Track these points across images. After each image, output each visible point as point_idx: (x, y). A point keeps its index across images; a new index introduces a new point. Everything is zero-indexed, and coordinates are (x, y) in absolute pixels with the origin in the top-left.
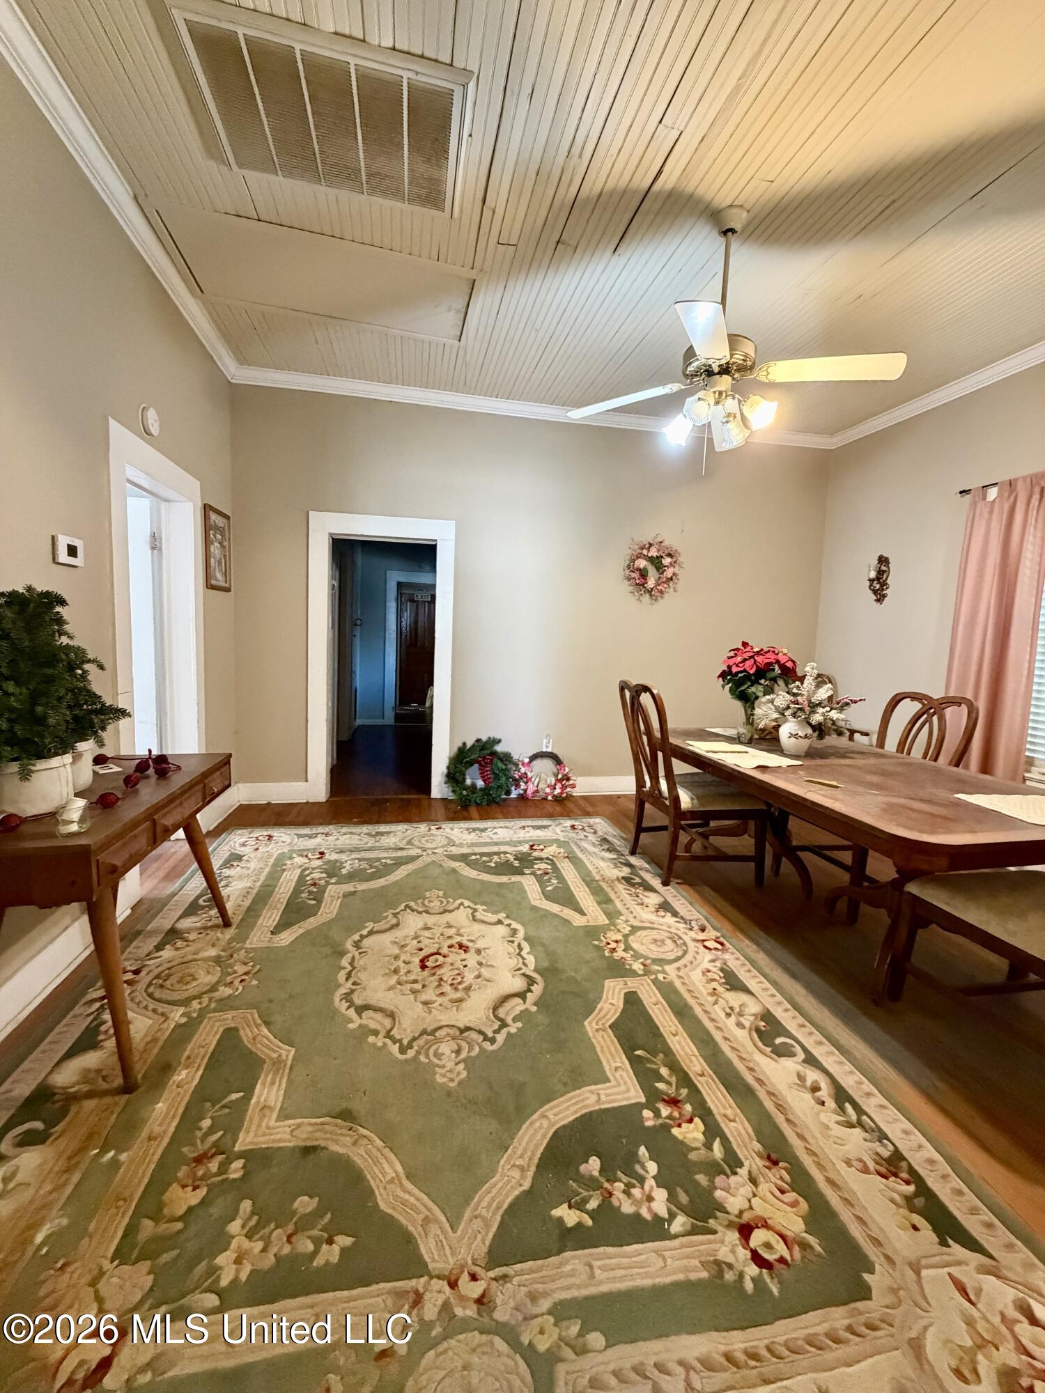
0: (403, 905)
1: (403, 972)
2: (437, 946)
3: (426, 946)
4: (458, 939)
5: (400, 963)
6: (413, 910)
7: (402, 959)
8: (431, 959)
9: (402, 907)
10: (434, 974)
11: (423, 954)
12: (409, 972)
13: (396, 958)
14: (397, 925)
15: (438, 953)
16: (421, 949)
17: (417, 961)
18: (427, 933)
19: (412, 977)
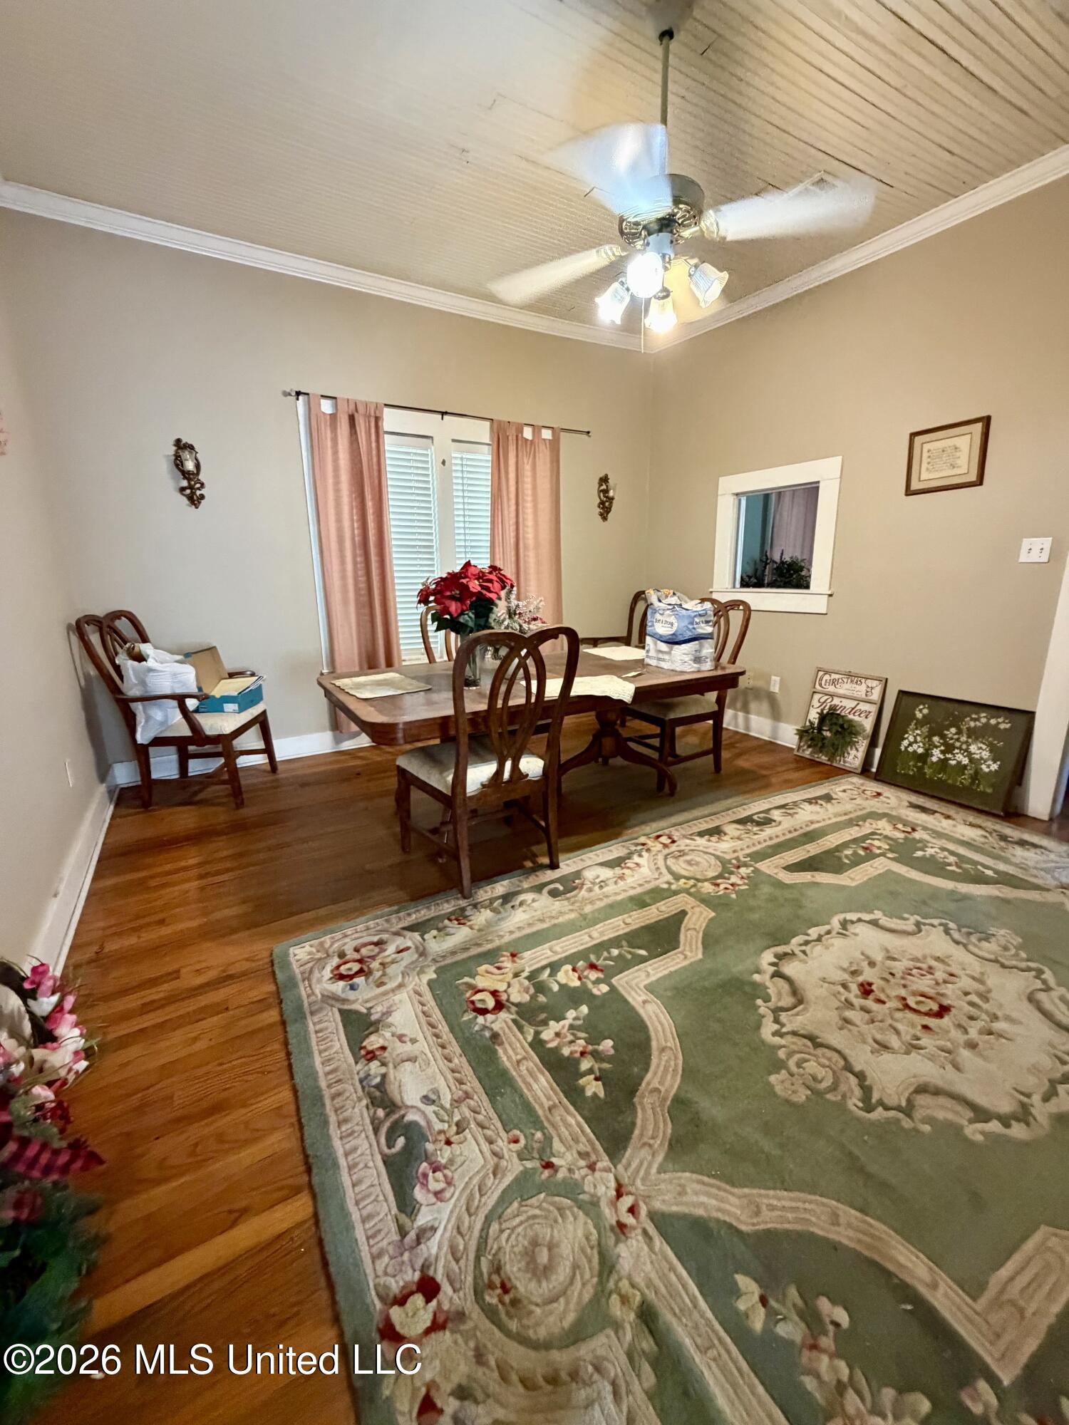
0: (873, 1116)
1: (980, 1024)
2: (898, 1015)
3: (913, 1025)
4: (858, 1002)
5: (973, 1034)
6: (867, 1091)
7: (966, 1037)
8: (923, 1009)
9: (879, 1114)
10: (938, 994)
11: (932, 1022)
12: (972, 1018)
13: (972, 1046)
14: (922, 1089)
15: (907, 1006)
16: (925, 1027)
17: (946, 1021)
18: (895, 1042)
19: (973, 1011)
